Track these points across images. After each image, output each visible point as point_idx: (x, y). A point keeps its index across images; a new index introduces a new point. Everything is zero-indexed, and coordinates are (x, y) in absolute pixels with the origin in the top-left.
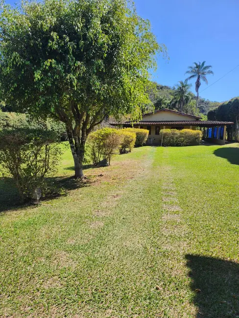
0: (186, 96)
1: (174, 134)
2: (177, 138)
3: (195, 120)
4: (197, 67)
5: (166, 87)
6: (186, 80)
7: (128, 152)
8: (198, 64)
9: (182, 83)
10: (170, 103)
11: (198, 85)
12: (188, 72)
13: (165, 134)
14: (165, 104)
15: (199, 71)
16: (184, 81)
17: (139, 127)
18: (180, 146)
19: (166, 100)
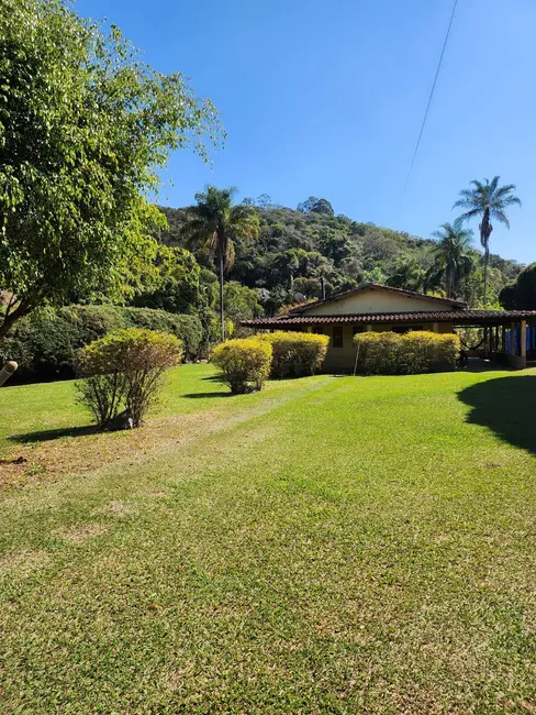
0: (465, 258)
1: (387, 344)
2: (398, 354)
3: (450, 309)
4: (480, 190)
5: (429, 241)
6: (459, 221)
7: (250, 390)
8: (484, 184)
9: (448, 229)
10: (427, 275)
11: (486, 230)
12: (458, 203)
13: (366, 345)
14: (414, 277)
15: (488, 200)
16: (452, 224)
17: (309, 329)
18: (405, 373)
19: (417, 268)
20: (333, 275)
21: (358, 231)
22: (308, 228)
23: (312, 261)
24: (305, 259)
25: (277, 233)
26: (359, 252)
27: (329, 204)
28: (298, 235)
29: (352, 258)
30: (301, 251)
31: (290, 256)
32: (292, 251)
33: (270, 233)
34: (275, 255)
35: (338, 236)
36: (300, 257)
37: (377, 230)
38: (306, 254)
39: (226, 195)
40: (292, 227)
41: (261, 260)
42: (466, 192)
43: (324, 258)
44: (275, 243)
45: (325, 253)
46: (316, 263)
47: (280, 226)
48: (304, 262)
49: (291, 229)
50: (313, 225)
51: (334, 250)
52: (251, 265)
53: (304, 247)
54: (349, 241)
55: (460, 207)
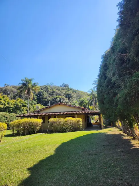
2: (63, 125)
19: (86, 100)
20: (68, 102)
21: (75, 91)
22: (62, 91)
23: (62, 99)
24: (61, 98)
25: (54, 92)
26: (75, 97)
27: (68, 85)
28: (59, 92)
29: (73, 98)
30: (60, 96)
31: (57, 98)
32: (57, 96)
33: (52, 92)
34: (53, 97)
35: (69, 93)
36: (59, 98)
37: (79, 91)
38: (61, 97)
39: (31, 80)
40: (58, 90)
41: (49, 99)
42: (95, 81)
43: (66, 98)
44: (53, 94)
45: (66, 97)
46: (63, 99)
47: (55, 90)
48: (60, 99)
49: (57, 91)
50: (64, 90)
51: (69, 96)
52: (46, 100)
53: (61, 95)
54: (72, 94)
55: (94, 85)
